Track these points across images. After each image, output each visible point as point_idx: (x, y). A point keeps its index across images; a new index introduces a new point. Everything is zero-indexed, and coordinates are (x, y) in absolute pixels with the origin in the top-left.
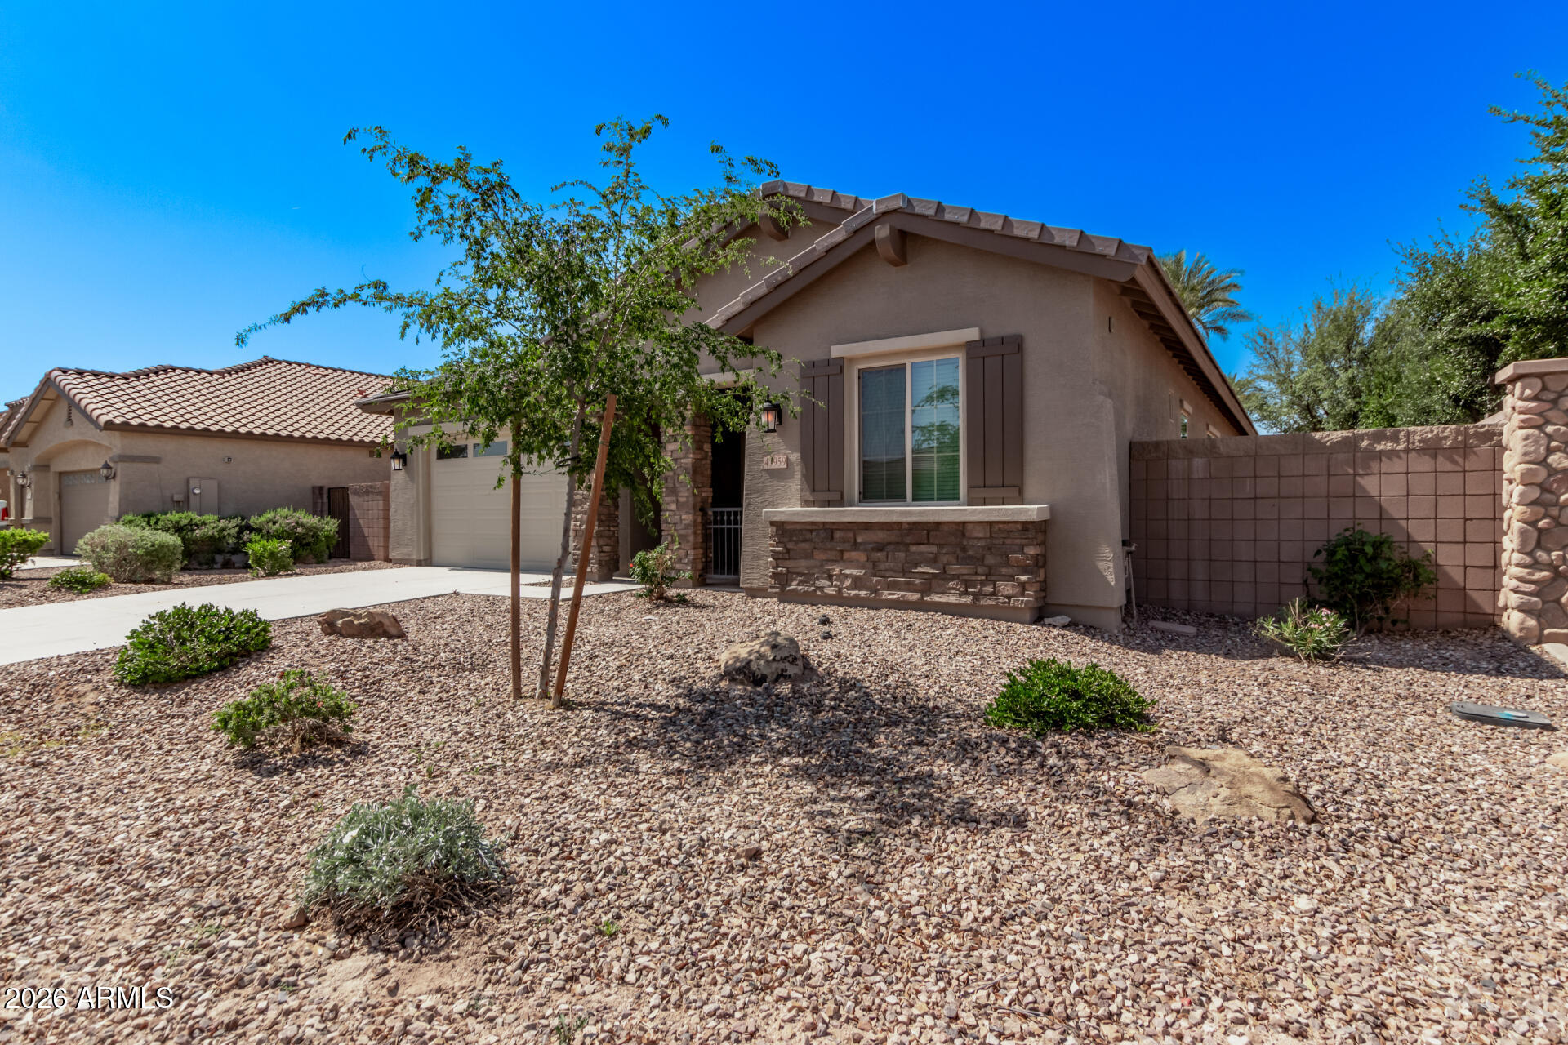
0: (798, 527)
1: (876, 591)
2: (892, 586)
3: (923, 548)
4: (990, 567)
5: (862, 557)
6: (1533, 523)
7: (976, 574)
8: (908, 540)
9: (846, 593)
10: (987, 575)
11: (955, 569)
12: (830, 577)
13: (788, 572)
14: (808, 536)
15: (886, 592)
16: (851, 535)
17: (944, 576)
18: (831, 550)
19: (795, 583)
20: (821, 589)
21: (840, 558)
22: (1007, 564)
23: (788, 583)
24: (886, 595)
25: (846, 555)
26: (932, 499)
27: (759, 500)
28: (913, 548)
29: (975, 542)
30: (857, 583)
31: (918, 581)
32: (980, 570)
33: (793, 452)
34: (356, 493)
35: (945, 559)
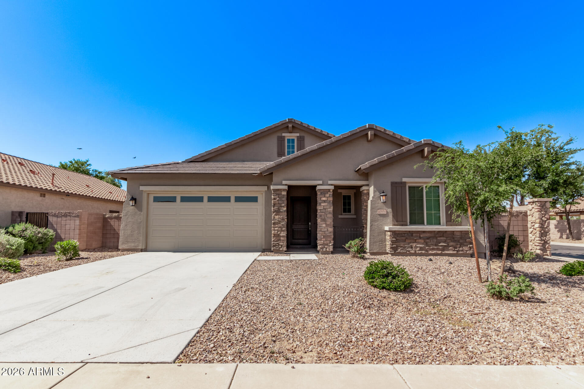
0: (401, 232)
1: (427, 251)
2: (433, 249)
3: (442, 238)
4: (461, 243)
5: (422, 241)
6: (541, 231)
7: (457, 245)
8: (437, 236)
9: (417, 252)
10: (460, 245)
11: (451, 244)
12: (412, 248)
13: (397, 246)
14: (404, 235)
15: (431, 251)
16: (418, 234)
17: (448, 246)
18: (412, 239)
19: (399, 250)
20: (409, 251)
21: (415, 242)
22: (466, 242)
23: (397, 250)
24: (430, 252)
25: (417, 241)
26: (433, 225)
27: (376, 224)
28: (439, 238)
29: (457, 236)
30: (421, 249)
31: (440, 247)
32: (458, 244)
33: (388, 208)
34: (55, 215)
35: (448, 241)
